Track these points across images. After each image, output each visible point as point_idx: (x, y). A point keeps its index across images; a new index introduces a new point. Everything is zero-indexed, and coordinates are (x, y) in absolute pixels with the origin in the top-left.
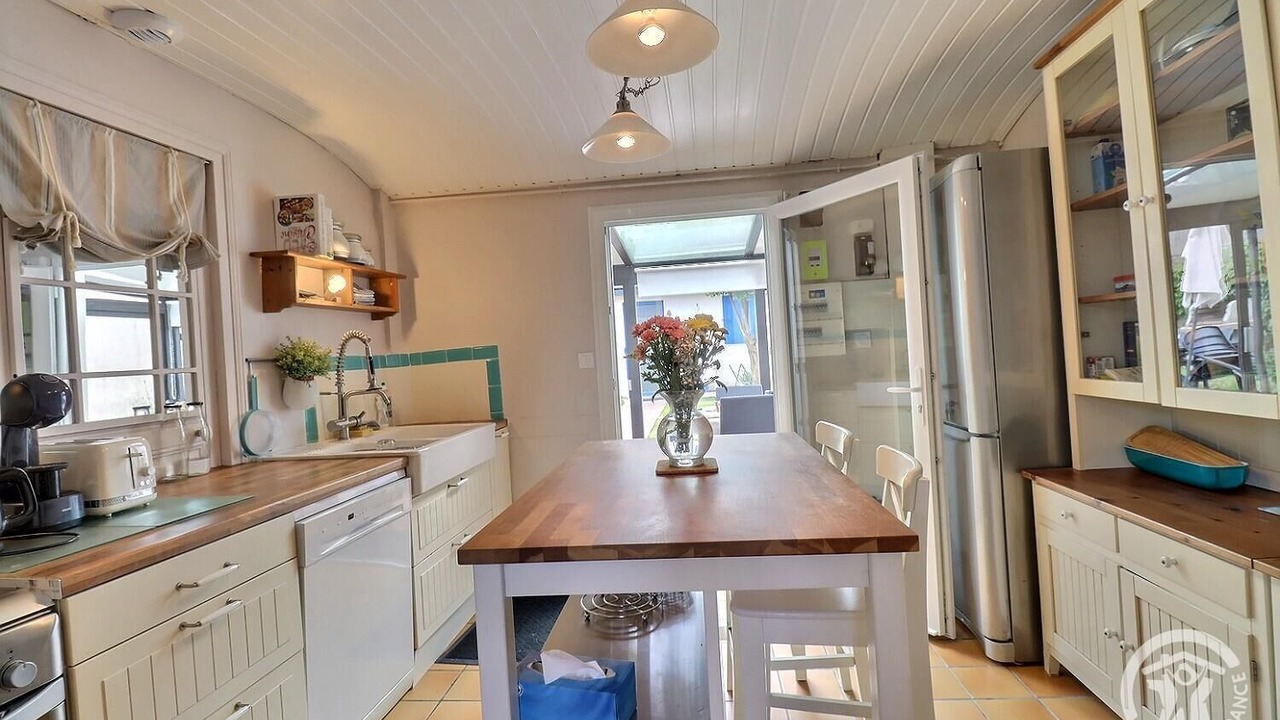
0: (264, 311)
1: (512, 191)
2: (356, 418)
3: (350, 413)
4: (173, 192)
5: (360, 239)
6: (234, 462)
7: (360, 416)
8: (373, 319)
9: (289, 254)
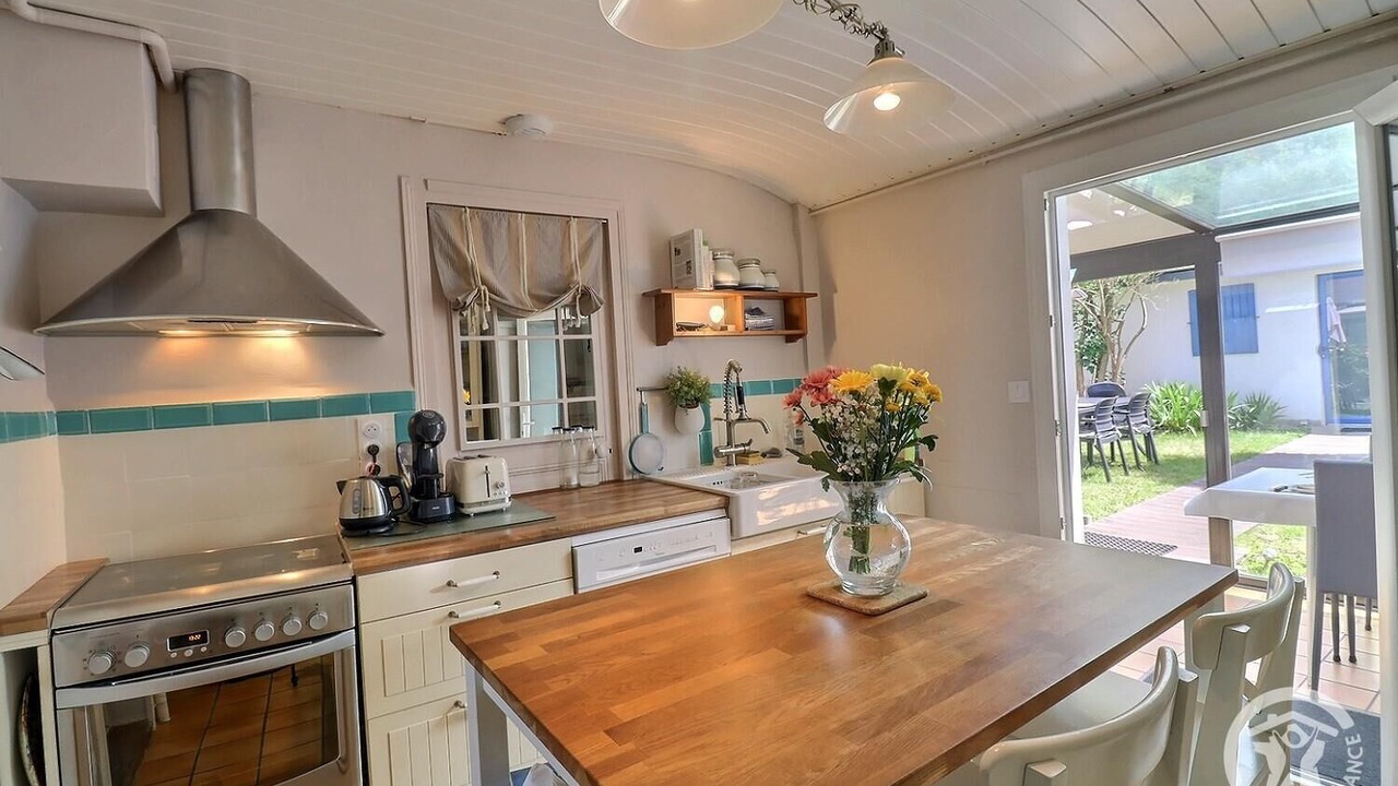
0: (658, 345)
1: (908, 180)
2: (743, 445)
3: (737, 440)
4: (574, 254)
5: (758, 263)
6: (625, 478)
7: (749, 444)
8: (787, 342)
9: (663, 291)
